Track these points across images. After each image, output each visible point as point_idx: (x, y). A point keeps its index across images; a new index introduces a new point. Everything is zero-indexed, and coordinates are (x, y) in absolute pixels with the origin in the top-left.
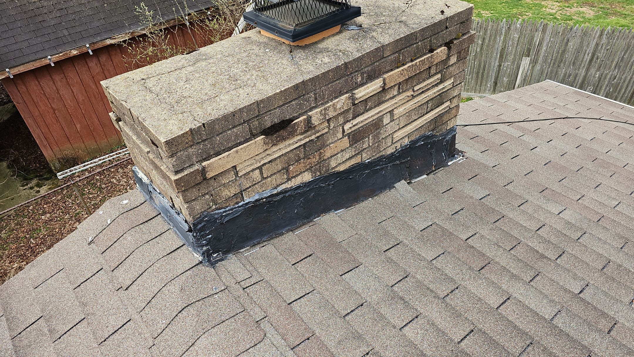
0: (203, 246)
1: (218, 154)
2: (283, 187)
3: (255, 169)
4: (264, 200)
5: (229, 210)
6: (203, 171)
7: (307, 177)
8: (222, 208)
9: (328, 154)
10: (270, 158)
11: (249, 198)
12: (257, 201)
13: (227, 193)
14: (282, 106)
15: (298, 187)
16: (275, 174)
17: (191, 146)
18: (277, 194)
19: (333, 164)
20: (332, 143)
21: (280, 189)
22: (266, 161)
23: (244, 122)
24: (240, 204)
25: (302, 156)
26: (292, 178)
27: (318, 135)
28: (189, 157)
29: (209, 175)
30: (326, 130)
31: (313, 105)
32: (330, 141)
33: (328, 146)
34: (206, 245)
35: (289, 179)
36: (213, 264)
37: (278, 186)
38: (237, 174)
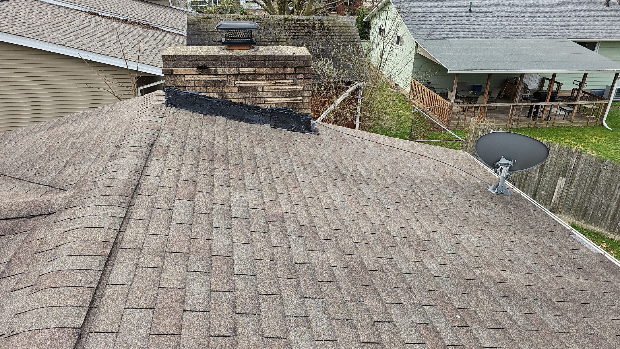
0: (167, 99)
1: (178, 68)
2: (204, 94)
3: (193, 80)
4: (195, 95)
5: (179, 91)
6: (172, 71)
7: (216, 96)
8: (177, 89)
9: (226, 90)
10: (199, 79)
11: (189, 91)
12: (191, 93)
13: (179, 84)
14: (206, 61)
15: (211, 98)
16: (200, 86)
17: (170, 61)
18: (201, 96)
19: (229, 96)
20: (229, 86)
21: (202, 94)
22: (197, 79)
23: (190, 61)
24: (185, 91)
25: (213, 85)
26: (209, 92)
27: (221, 79)
28: (169, 64)
29: (174, 73)
30: (226, 79)
31: (220, 66)
32: (228, 85)
33: (226, 86)
34: (168, 99)
35: (206, 92)
36: (167, 106)
37: (202, 93)
38: (185, 78)
